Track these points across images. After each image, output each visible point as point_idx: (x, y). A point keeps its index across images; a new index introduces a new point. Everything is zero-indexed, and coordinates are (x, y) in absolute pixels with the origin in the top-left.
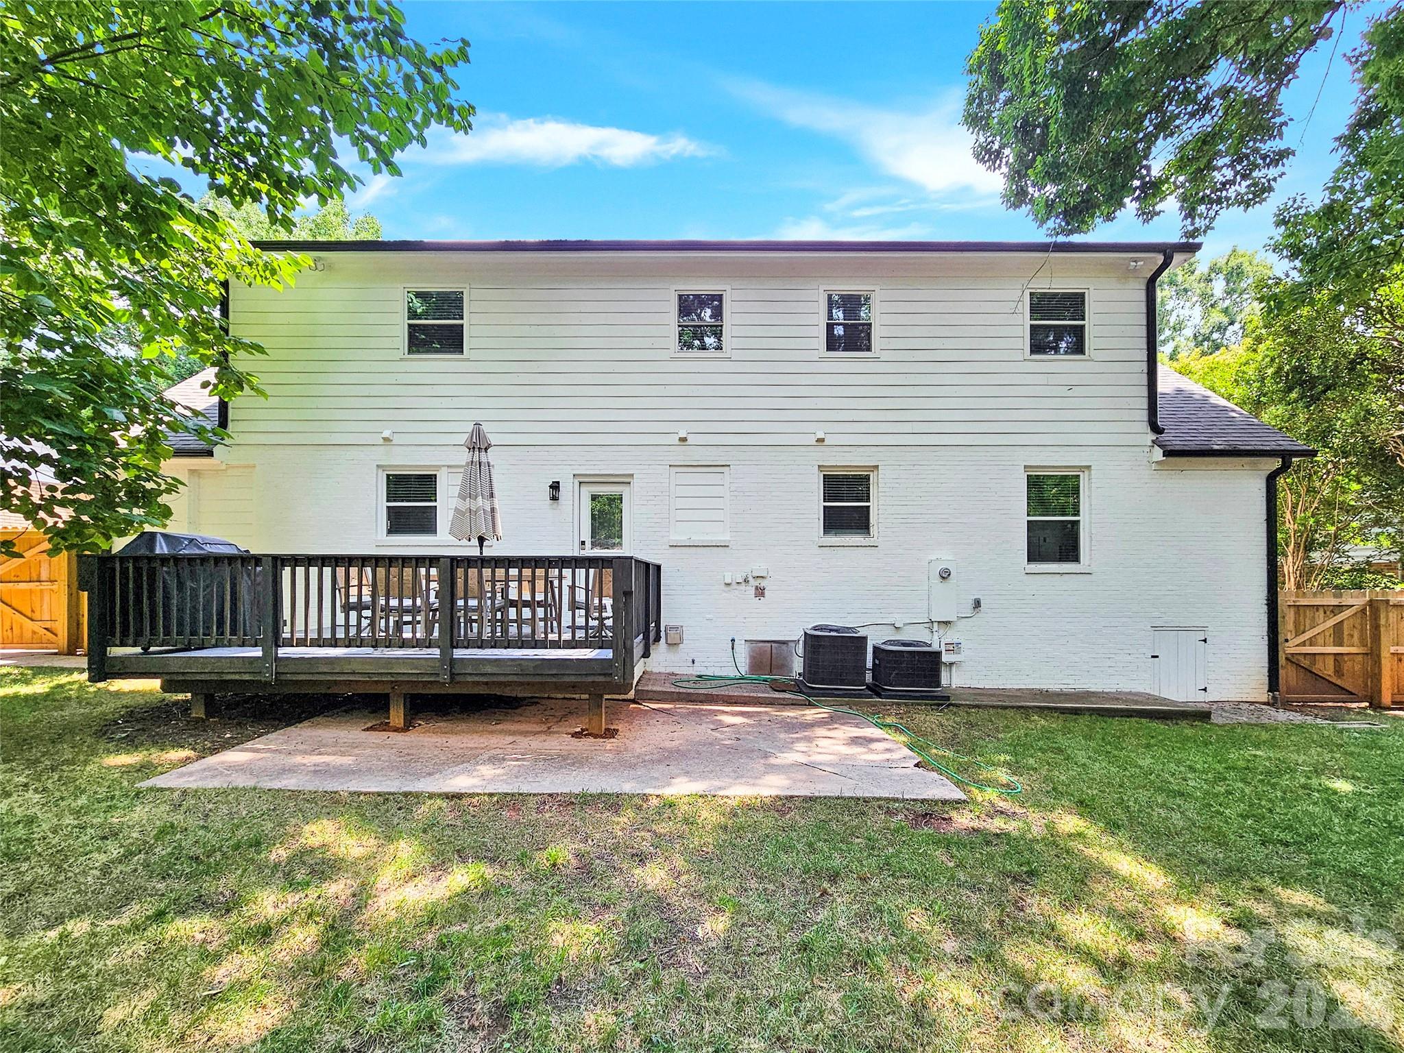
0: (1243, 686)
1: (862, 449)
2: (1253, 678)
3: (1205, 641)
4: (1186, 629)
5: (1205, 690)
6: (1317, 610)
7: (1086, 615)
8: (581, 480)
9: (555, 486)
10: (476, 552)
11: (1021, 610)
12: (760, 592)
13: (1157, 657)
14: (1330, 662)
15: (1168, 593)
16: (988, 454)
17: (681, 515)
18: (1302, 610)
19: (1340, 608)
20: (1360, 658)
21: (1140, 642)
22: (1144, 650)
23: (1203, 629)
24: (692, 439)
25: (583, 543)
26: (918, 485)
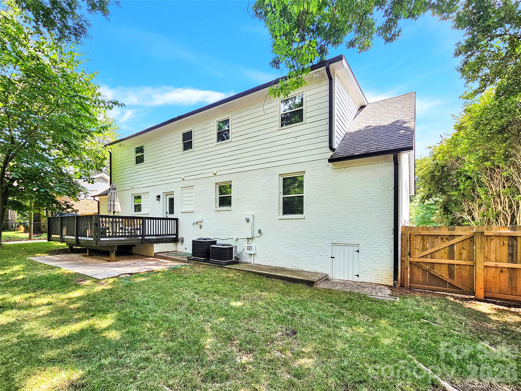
0: (379, 276)
1: (226, 175)
2: (385, 272)
3: (358, 251)
4: (348, 245)
5: (358, 276)
6: (437, 238)
7: (302, 237)
8: (167, 194)
9: (159, 197)
10: (113, 215)
11: (277, 235)
12: (201, 227)
13: (334, 258)
14: (445, 268)
15: (339, 227)
16: (266, 171)
17: (185, 203)
18: (425, 237)
19: (453, 236)
20: (468, 268)
21: (326, 250)
22: (327, 254)
23: (358, 245)
24: (186, 179)
25: (167, 212)
26: (243, 187)
